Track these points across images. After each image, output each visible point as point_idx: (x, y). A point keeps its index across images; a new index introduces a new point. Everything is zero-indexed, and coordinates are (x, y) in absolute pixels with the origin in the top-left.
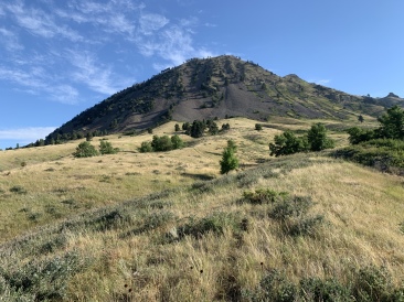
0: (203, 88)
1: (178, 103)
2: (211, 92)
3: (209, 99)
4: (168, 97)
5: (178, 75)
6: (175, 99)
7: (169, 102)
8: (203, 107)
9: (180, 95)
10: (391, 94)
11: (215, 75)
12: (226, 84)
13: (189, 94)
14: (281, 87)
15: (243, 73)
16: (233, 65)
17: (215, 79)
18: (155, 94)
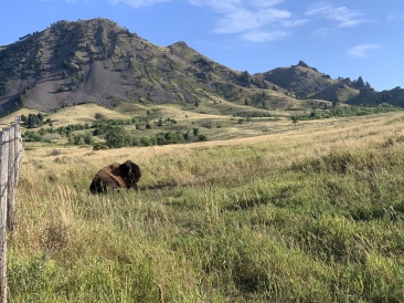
0: (64, 66)
1: (34, 85)
2: (72, 71)
3: (68, 81)
4: (24, 77)
5: (38, 47)
6: (31, 80)
7: (25, 83)
8: (60, 91)
9: (38, 75)
10: (301, 64)
11: (81, 49)
12: (91, 62)
13: (48, 74)
14: (150, 66)
15: (113, 46)
16: (105, 34)
17: (80, 55)
18: (9, 73)
